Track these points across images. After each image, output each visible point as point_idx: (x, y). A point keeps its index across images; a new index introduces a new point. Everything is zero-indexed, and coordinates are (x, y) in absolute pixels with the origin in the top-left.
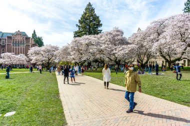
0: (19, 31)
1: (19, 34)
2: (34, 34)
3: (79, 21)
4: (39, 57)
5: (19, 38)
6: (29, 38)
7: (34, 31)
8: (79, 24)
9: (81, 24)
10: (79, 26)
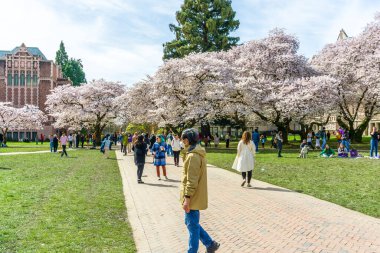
0: (23, 45)
1: (23, 52)
2: (62, 53)
3: (178, 14)
4: (74, 113)
5: (24, 64)
6: (49, 63)
7: (62, 45)
8: (176, 24)
9: (183, 22)
10: (177, 29)
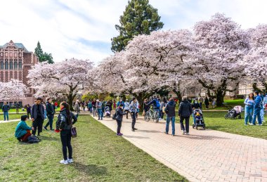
0: (11, 42)
1: (11, 46)
2: (39, 49)
3: (122, 17)
5: (11, 55)
6: (30, 54)
7: (39, 44)
9: (125, 23)
10: (121, 28)
